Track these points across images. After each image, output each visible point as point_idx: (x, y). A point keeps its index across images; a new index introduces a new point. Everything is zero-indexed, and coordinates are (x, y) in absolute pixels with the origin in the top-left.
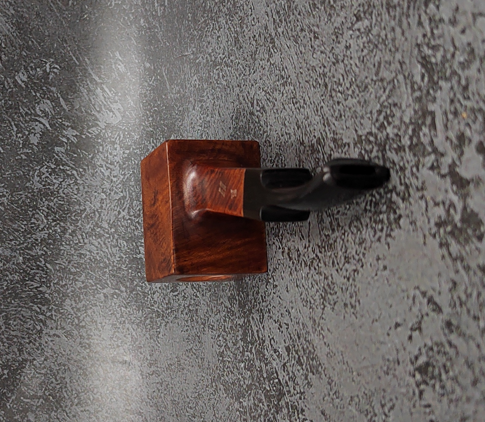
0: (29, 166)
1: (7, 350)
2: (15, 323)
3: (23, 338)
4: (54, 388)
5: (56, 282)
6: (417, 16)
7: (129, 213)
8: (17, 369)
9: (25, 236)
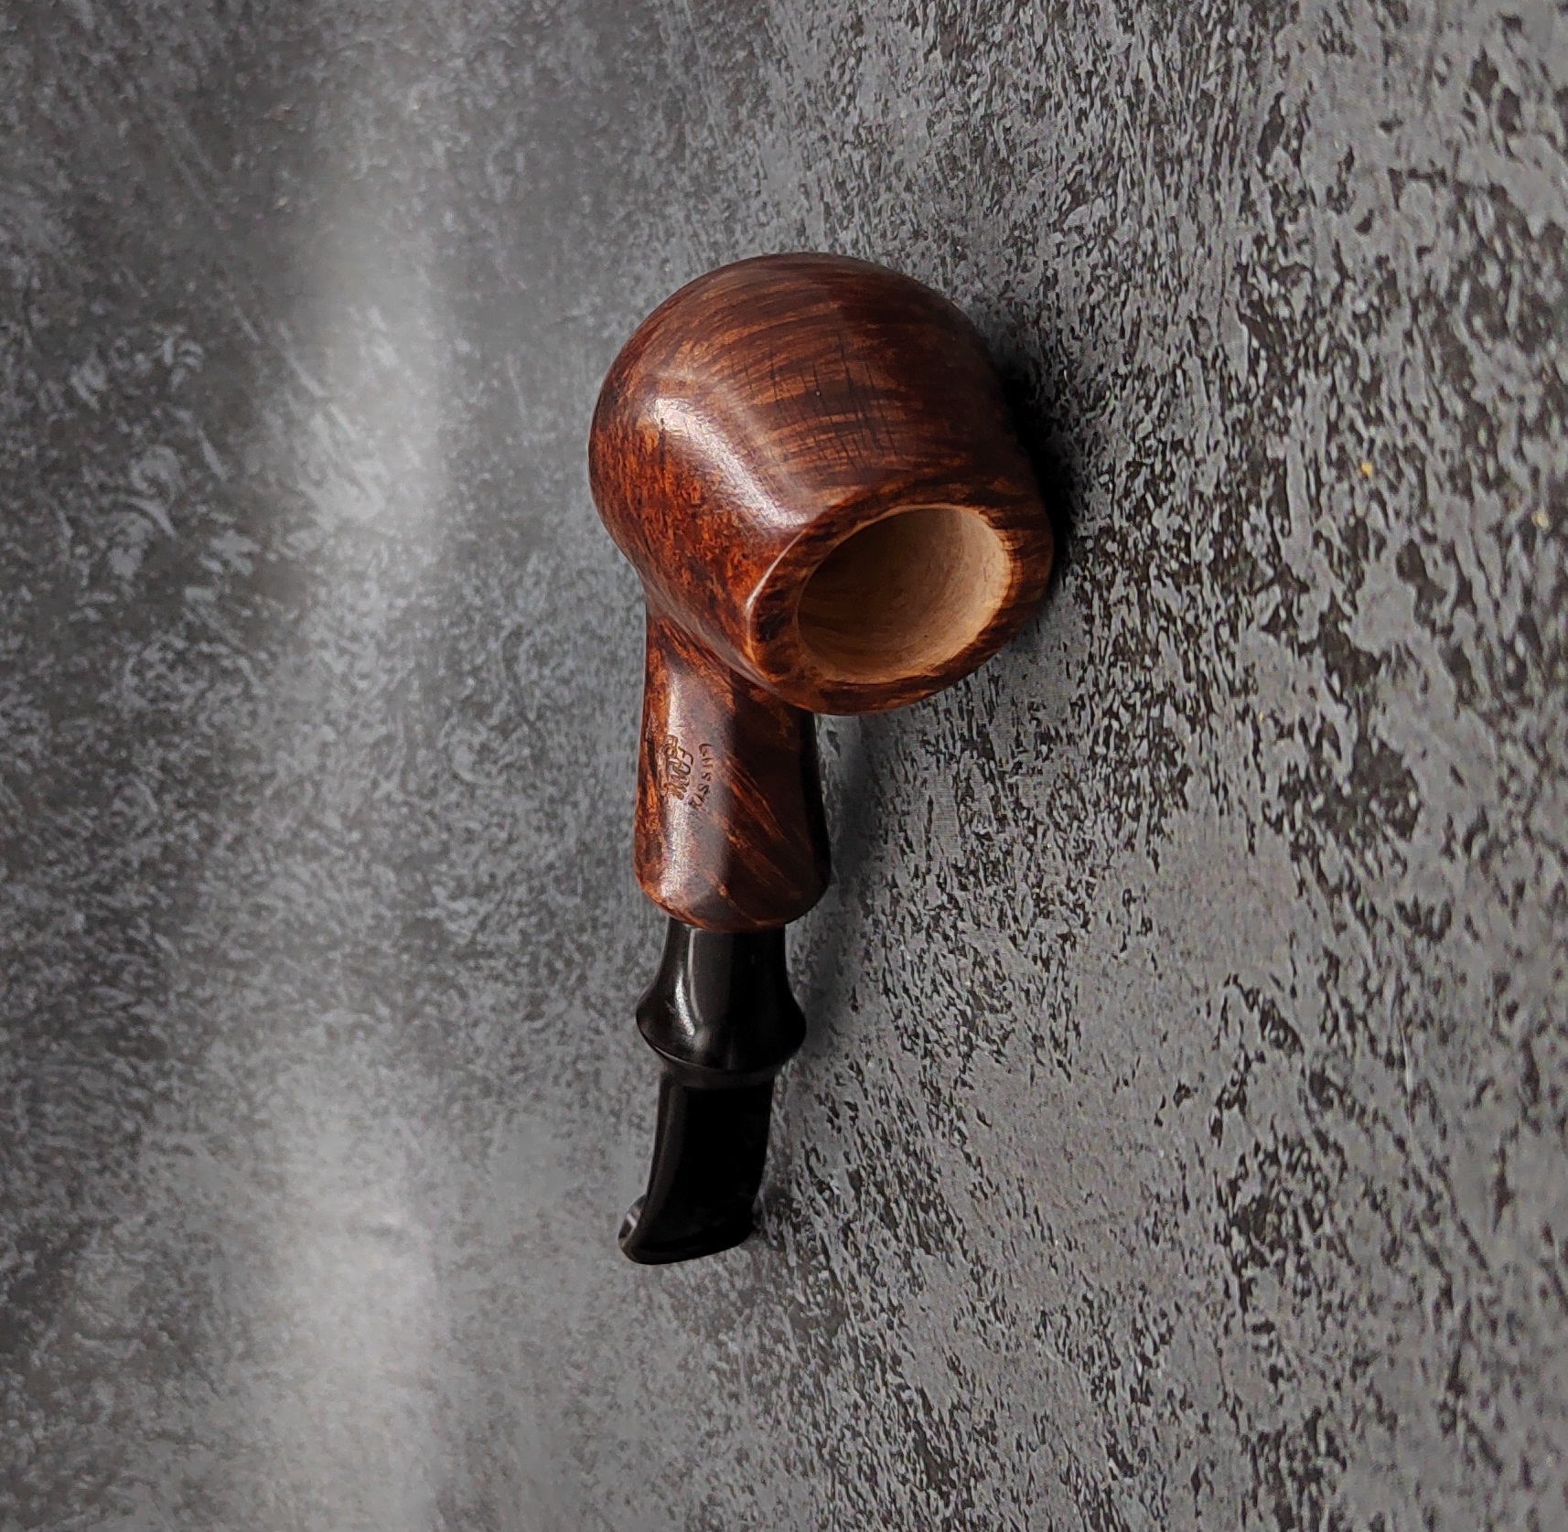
0: (105, 642)
1: (34, 1192)
2: (60, 1111)
3: (82, 1156)
4: (173, 1310)
5: (182, 988)
6: (1239, 184)
7: (403, 785)
8: (64, 1250)
9: (91, 853)
